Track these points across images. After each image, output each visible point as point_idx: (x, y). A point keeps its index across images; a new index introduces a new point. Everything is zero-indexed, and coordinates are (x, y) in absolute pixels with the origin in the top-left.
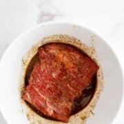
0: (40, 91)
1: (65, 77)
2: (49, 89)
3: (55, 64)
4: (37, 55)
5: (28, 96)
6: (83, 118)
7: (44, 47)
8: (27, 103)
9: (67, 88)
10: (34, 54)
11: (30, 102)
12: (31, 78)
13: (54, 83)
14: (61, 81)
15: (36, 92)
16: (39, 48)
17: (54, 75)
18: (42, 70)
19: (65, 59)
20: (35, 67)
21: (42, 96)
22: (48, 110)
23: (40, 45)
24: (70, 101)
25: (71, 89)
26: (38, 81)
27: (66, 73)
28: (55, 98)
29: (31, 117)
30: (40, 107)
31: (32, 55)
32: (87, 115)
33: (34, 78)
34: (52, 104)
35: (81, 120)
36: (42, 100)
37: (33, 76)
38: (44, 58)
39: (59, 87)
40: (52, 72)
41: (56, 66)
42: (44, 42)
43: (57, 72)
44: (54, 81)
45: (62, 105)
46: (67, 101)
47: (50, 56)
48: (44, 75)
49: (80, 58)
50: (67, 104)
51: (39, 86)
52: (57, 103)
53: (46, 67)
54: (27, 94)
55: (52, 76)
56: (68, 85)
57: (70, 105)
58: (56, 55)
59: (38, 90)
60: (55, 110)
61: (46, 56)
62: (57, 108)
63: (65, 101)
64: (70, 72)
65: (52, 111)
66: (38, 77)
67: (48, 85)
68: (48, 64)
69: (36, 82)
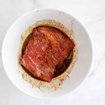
0: (32, 59)
1: (50, 51)
2: (39, 58)
3: (44, 40)
4: (32, 33)
5: (24, 62)
6: (62, 80)
7: (37, 28)
8: (23, 66)
9: (51, 59)
10: (30, 33)
11: (25, 66)
13: (43, 54)
14: (48, 53)
15: (29, 59)
16: (34, 29)
17: (43, 48)
18: (35, 44)
19: (52, 38)
20: (30, 42)
21: (33, 62)
22: (37, 72)
23: (34, 27)
24: (53, 68)
25: (54, 59)
26: (32, 52)
27: (51, 47)
28: (42, 65)
29: (25, 76)
30: (32, 70)
31: (28, 33)
32: (64, 78)
33: (28, 49)
34: (40, 68)
35: (60, 81)
36: (34, 65)
38: (36, 36)
39: (46, 57)
40: (41, 46)
41: (45, 42)
42: (37, 25)
43: (45, 47)
44: (43, 53)
45: (47, 70)
46: (51, 68)
47: (41, 34)
48: (35, 48)
49: (62, 38)
50: (50, 70)
51: (32, 56)
52: (44, 68)
53: (38, 42)
54: (23, 60)
55: (41, 49)
56: (52, 56)
57: (53, 71)
58: (45, 34)
59: (31, 58)
60: (42, 73)
61: (38, 34)
62: (44, 72)
63: (49, 67)
64: (54, 47)
65: (40, 74)
66: (32, 49)
67: (38, 55)
68: (39, 40)
69: (30, 52)
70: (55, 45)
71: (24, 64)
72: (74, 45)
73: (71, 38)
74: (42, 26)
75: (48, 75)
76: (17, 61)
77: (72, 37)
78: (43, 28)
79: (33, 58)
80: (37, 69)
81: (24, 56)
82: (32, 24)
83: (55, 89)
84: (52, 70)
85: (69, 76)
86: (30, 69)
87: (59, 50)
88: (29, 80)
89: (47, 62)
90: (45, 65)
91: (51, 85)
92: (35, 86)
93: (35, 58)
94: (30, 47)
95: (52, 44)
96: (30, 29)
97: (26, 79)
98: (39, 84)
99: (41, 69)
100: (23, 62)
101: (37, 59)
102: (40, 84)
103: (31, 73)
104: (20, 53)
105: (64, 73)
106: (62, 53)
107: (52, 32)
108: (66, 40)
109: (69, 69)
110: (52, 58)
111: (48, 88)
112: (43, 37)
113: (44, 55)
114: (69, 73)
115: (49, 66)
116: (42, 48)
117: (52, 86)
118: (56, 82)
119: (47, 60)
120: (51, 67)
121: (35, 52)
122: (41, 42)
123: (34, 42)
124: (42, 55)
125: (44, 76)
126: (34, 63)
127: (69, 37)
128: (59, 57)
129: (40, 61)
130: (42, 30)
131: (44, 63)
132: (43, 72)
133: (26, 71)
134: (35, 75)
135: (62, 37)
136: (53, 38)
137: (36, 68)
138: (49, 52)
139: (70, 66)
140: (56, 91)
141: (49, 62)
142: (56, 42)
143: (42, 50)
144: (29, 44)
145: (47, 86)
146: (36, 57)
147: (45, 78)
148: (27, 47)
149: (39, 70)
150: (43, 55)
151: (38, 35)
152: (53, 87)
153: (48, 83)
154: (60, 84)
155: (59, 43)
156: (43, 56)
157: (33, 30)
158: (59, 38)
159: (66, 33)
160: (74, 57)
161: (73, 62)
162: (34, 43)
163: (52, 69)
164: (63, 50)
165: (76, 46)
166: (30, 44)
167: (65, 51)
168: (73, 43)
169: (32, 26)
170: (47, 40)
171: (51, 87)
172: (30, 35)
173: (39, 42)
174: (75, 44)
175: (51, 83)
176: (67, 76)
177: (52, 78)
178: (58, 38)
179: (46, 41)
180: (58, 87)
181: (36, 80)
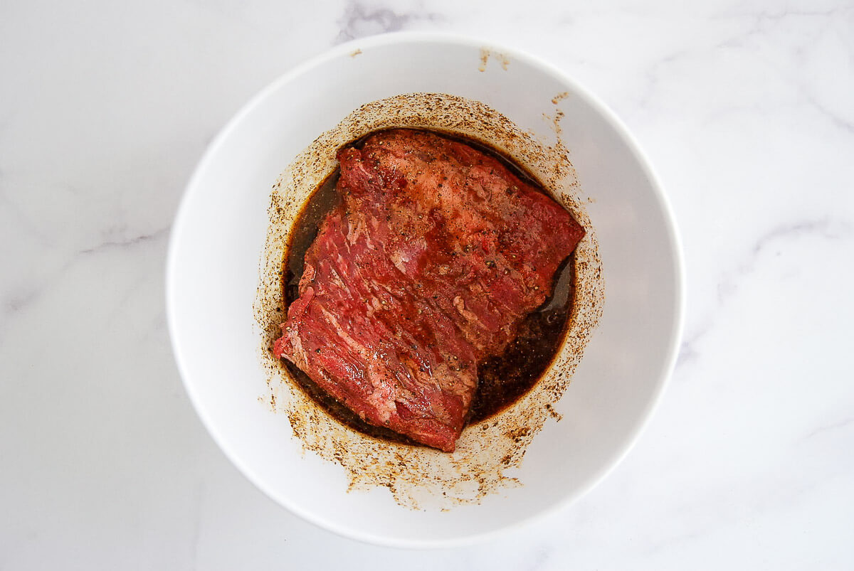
0: (341, 323)
1: (443, 270)
2: (380, 315)
3: (405, 214)
4: (334, 179)
5: (298, 344)
6: (518, 435)
7: (362, 145)
8: (291, 370)
9: (452, 316)
10: (323, 176)
11: (303, 365)
12: (310, 270)
13: (400, 293)
14: (430, 283)
15: (325, 326)
16: (342, 152)
17: (401, 260)
18: (353, 238)
19: (449, 197)
20: (325, 229)
21: (350, 341)
22: (375, 398)
23: (344, 138)
24: (464, 366)
25: (469, 316)
26: (338, 282)
27: (449, 251)
28: (401, 355)
29: (308, 425)
30: (344, 387)
31: (313, 180)
32: (531, 423)
33: (317, 268)
34: (391, 374)
35: (509, 443)
36: (353, 358)
37: (315, 263)
38: (359, 191)
39: (421, 308)
40: (391, 246)
41: (409, 225)
42: (361, 124)
43: (411, 249)
44: (400, 285)
45: (433, 380)
46: (451, 368)
47: (385, 180)
48: (358, 258)
49: (509, 192)
50: (450, 378)
51: (340, 304)
52: (414, 371)
53: (370, 226)
54: (293, 334)
55: (390, 263)
56: (457, 300)
57: (464, 383)
58: (410, 178)
59: (334, 321)
60: (406, 403)
61: (370, 181)
62: (414, 393)
63: (443, 367)
64: (465, 248)
65: (393, 406)
66: (336, 267)
67: (375, 302)
68: (376, 213)
69: (326, 287)
70: (469, 239)
71: (299, 352)
72: (577, 231)
73: (557, 194)
74: (387, 133)
75: (441, 413)
76: (256, 338)
77: (562, 187)
78: (394, 145)
79: (346, 318)
80: (375, 378)
81: (297, 307)
82: (334, 126)
83: (478, 485)
84: (460, 381)
85: (555, 406)
86: (335, 379)
87: (493, 266)
88: (330, 445)
89: (426, 337)
90: (419, 352)
91: (456, 465)
92: (365, 478)
93: (359, 319)
94: (325, 254)
95: (451, 230)
96: (323, 155)
97: (311, 439)
98: (390, 463)
99: (394, 376)
100: (289, 341)
101: (373, 322)
102: (396, 462)
103: (339, 404)
104: (270, 294)
105: (532, 394)
106: (511, 283)
107: (446, 166)
108: (529, 206)
109: (555, 367)
110: (456, 309)
111: (440, 485)
112: (396, 193)
113: (412, 299)
114: (557, 390)
115: (440, 360)
116: (393, 259)
117: (464, 470)
118: (484, 448)
119: (426, 326)
120: (454, 364)
121: (358, 282)
122: (390, 227)
123: (351, 227)
124: (395, 296)
125: (412, 415)
126: (357, 347)
127: (547, 184)
128: (494, 303)
129: (388, 334)
130: (391, 157)
131: (409, 343)
132: (408, 394)
133: (311, 395)
134: (362, 415)
135: (505, 188)
136: (457, 200)
137: (366, 373)
138: (438, 280)
139: (565, 352)
140: (484, 499)
141: (438, 335)
142: (476, 221)
143: (395, 268)
144: (318, 241)
145: (433, 472)
146: (364, 310)
147: (424, 430)
148: (307, 258)
149: (383, 385)
150: (401, 299)
151: (367, 185)
152: (472, 475)
153: (443, 458)
154: (507, 460)
155: (490, 225)
156: (403, 305)
157: (338, 157)
158: (490, 196)
159: (528, 166)
160: (583, 299)
161: (577, 329)
162: (346, 232)
163: (460, 375)
164: (518, 265)
165: (587, 237)
166: (324, 240)
167: (527, 268)
168: (572, 219)
169: (334, 133)
170: (419, 208)
171: (458, 476)
172: (321, 186)
173: (375, 222)
174: (582, 224)
175: (457, 456)
176: (544, 410)
177: (464, 427)
178: (481, 193)
179: (415, 218)
180: (496, 477)
181: (369, 440)
